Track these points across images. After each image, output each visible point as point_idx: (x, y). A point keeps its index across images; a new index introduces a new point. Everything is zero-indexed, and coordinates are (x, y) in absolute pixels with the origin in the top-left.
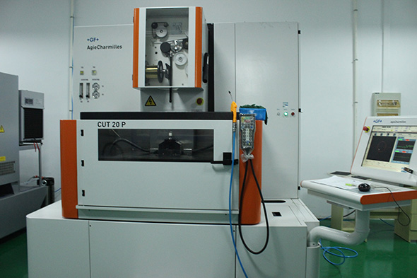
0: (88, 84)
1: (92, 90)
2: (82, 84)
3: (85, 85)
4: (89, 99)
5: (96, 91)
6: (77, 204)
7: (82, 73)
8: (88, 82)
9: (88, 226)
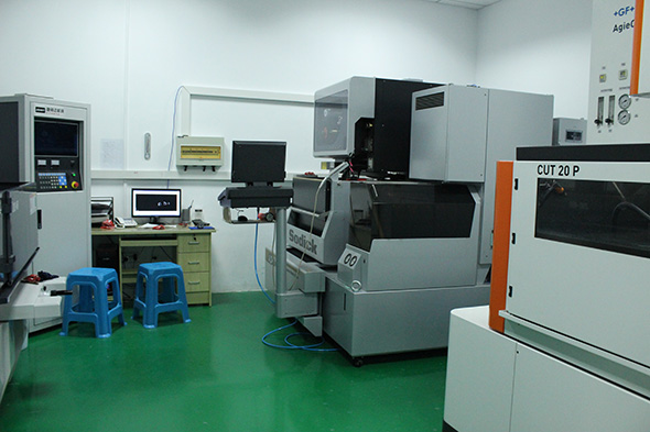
0: (612, 98)
1: (617, 109)
2: (601, 99)
3: (606, 100)
4: (612, 127)
5: (625, 111)
6: (504, 308)
7: (603, 79)
8: (612, 94)
9: (514, 353)
